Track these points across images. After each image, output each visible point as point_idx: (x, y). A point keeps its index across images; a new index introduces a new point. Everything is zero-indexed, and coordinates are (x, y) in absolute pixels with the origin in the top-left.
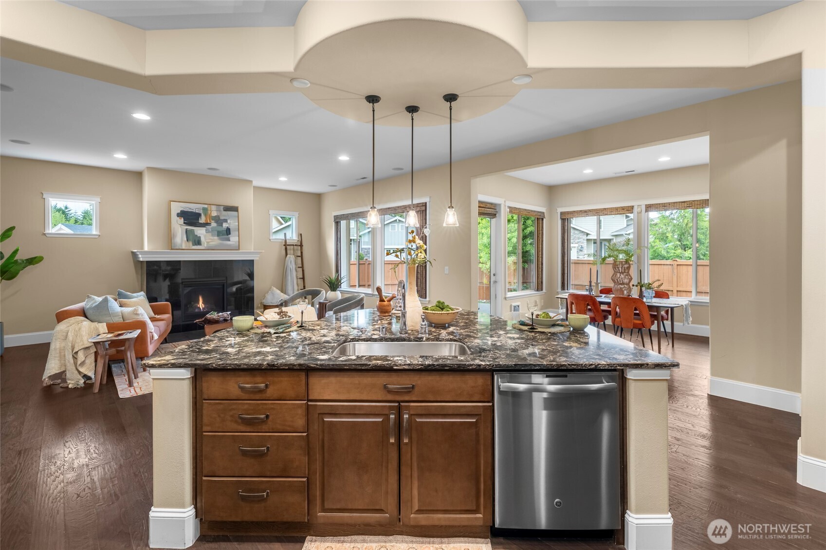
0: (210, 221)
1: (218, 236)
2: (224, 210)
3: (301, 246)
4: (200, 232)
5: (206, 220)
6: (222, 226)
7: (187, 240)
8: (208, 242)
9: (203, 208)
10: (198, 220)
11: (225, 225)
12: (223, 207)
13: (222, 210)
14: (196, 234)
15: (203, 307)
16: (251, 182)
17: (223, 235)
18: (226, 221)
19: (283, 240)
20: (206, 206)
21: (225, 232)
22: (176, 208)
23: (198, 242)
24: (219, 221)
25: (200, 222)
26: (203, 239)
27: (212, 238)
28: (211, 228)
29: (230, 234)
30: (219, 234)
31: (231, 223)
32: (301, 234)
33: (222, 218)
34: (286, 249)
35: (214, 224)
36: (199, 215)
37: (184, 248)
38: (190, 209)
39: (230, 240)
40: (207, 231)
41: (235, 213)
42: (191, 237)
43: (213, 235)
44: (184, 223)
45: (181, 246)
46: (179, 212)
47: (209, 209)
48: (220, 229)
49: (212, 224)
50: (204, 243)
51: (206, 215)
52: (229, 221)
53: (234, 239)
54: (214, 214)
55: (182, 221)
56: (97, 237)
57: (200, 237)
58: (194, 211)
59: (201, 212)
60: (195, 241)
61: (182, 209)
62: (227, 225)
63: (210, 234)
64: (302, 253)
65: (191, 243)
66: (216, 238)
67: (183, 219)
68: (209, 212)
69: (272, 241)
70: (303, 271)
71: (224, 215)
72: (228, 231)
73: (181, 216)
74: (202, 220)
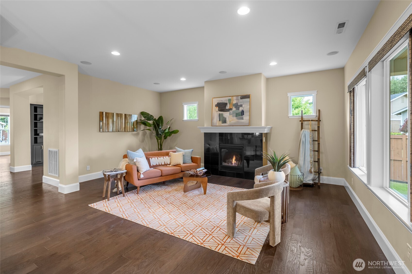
0: (232, 107)
1: (236, 116)
2: (241, 99)
3: (319, 120)
4: (226, 115)
5: (230, 107)
6: (239, 110)
7: (219, 120)
8: (230, 121)
9: (229, 99)
10: (226, 107)
11: (241, 109)
12: (240, 96)
13: (240, 99)
14: (224, 116)
15: (235, 162)
16: (260, 74)
17: (239, 116)
18: (241, 106)
19: (300, 116)
20: (230, 98)
21: (241, 113)
22: (216, 101)
23: (224, 121)
24: (237, 106)
25: (227, 108)
26: (227, 119)
27: (233, 118)
28: (233, 112)
29: (243, 115)
30: (237, 115)
31: (245, 107)
32: (319, 110)
33: (239, 104)
34: (302, 124)
35: (234, 109)
36: (226, 104)
37: (217, 125)
38: (222, 101)
39: (243, 119)
40: (230, 114)
41: (247, 100)
42: (221, 119)
43: (233, 116)
44: (219, 110)
45: (216, 124)
46: (216, 104)
47: (232, 99)
48: (238, 112)
49: (233, 109)
50: (228, 122)
51: (230, 104)
52: (243, 106)
53: (246, 118)
54: (235, 102)
55: (217, 109)
56: (197, 121)
57: (226, 118)
58: (224, 102)
59: (227, 102)
60: (223, 121)
61: (218, 102)
62: (242, 109)
63: (232, 116)
64: (319, 127)
65: (221, 122)
66: (235, 118)
67: (218, 108)
68: (232, 101)
69: (290, 118)
70: (319, 144)
71: (241, 102)
72: (243, 113)
73: (217, 106)
74: (228, 107)
